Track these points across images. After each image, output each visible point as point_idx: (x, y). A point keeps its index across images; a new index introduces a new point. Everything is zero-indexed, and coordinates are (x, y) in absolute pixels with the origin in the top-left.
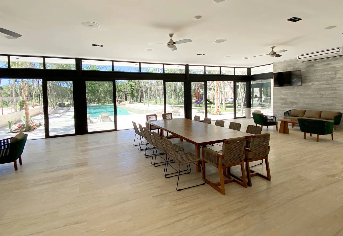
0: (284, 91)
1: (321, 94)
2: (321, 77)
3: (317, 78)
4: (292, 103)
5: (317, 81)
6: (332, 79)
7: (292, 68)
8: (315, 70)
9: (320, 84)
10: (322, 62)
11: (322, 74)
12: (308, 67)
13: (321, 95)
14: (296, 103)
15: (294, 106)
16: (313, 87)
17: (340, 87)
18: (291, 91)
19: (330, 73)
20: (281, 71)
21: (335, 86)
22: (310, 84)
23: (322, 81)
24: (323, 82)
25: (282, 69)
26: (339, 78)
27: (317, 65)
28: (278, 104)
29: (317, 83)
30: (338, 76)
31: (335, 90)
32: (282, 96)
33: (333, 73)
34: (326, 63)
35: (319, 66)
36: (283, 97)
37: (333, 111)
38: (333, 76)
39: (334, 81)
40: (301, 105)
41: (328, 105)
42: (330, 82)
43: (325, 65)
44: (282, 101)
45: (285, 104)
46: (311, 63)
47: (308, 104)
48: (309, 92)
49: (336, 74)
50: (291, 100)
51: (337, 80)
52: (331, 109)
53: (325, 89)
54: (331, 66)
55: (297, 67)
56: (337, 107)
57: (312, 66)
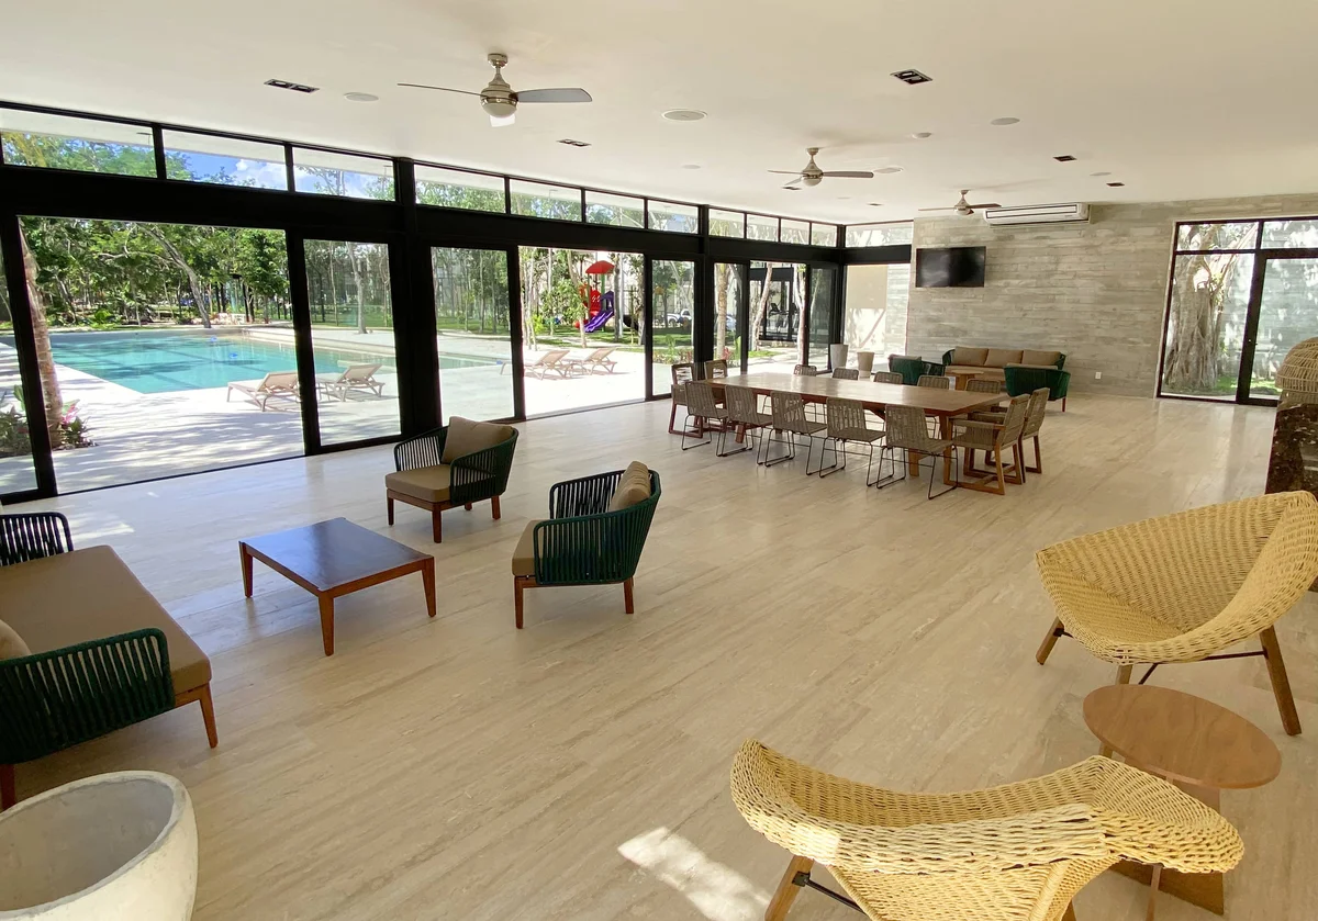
0: (936, 300)
1: (1022, 310)
2: (1027, 267)
3: (1016, 271)
4: (955, 332)
5: (1018, 277)
6: (1050, 274)
7: (961, 238)
8: (1014, 250)
9: (1023, 286)
10: (1033, 230)
11: (1030, 260)
12: (1000, 239)
13: (1022, 313)
14: (965, 333)
15: (959, 340)
16: (1006, 291)
17: (1063, 294)
18: (956, 300)
19: (1046, 259)
20: (933, 243)
21: (1053, 291)
22: (1001, 283)
23: (1026, 278)
24: (1028, 281)
25: (937, 239)
26: (1063, 273)
27: (1019, 237)
28: (921, 335)
29: (1017, 282)
30: (1063, 267)
31: (1053, 300)
32: (932, 313)
33: (1053, 259)
34: (1039, 234)
35: (1024, 241)
36: (935, 314)
37: (1046, 350)
38: (1052, 267)
39: (1052, 280)
40: (976, 336)
41: (1036, 335)
42: (1045, 282)
43: (1037, 238)
44: (931, 326)
45: (939, 333)
46: (1008, 230)
47: (991, 334)
48: (997, 304)
49: (1057, 263)
50: (953, 324)
51: (1057, 277)
52: (1041, 347)
53: (1032, 297)
54: (1049, 242)
55: (973, 237)
56: (1055, 342)
57: (1010, 238)
